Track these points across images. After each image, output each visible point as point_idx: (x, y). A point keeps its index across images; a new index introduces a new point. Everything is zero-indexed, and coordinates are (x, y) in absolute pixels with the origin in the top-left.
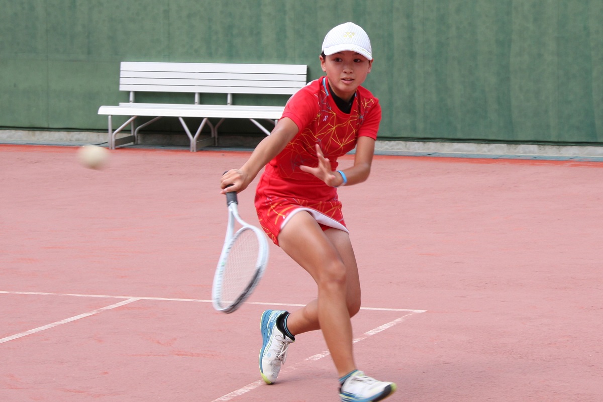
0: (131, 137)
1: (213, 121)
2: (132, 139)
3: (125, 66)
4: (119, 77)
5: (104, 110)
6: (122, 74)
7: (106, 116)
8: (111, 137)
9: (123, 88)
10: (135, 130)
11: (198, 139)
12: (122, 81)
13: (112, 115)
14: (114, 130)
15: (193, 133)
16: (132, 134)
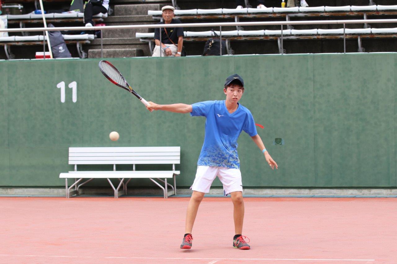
0: (75, 191)
2: (76, 192)
4: (68, 156)
5: (62, 175)
6: (70, 155)
7: (64, 179)
8: (68, 191)
9: (70, 163)
11: (119, 190)
12: (70, 159)
13: (67, 178)
14: (69, 187)
15: (116, 188)
16: (76, 190)
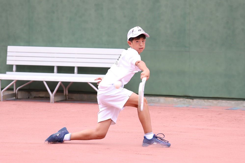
1: (65, 84)
3: (10, 48)
10: (16, 89)
